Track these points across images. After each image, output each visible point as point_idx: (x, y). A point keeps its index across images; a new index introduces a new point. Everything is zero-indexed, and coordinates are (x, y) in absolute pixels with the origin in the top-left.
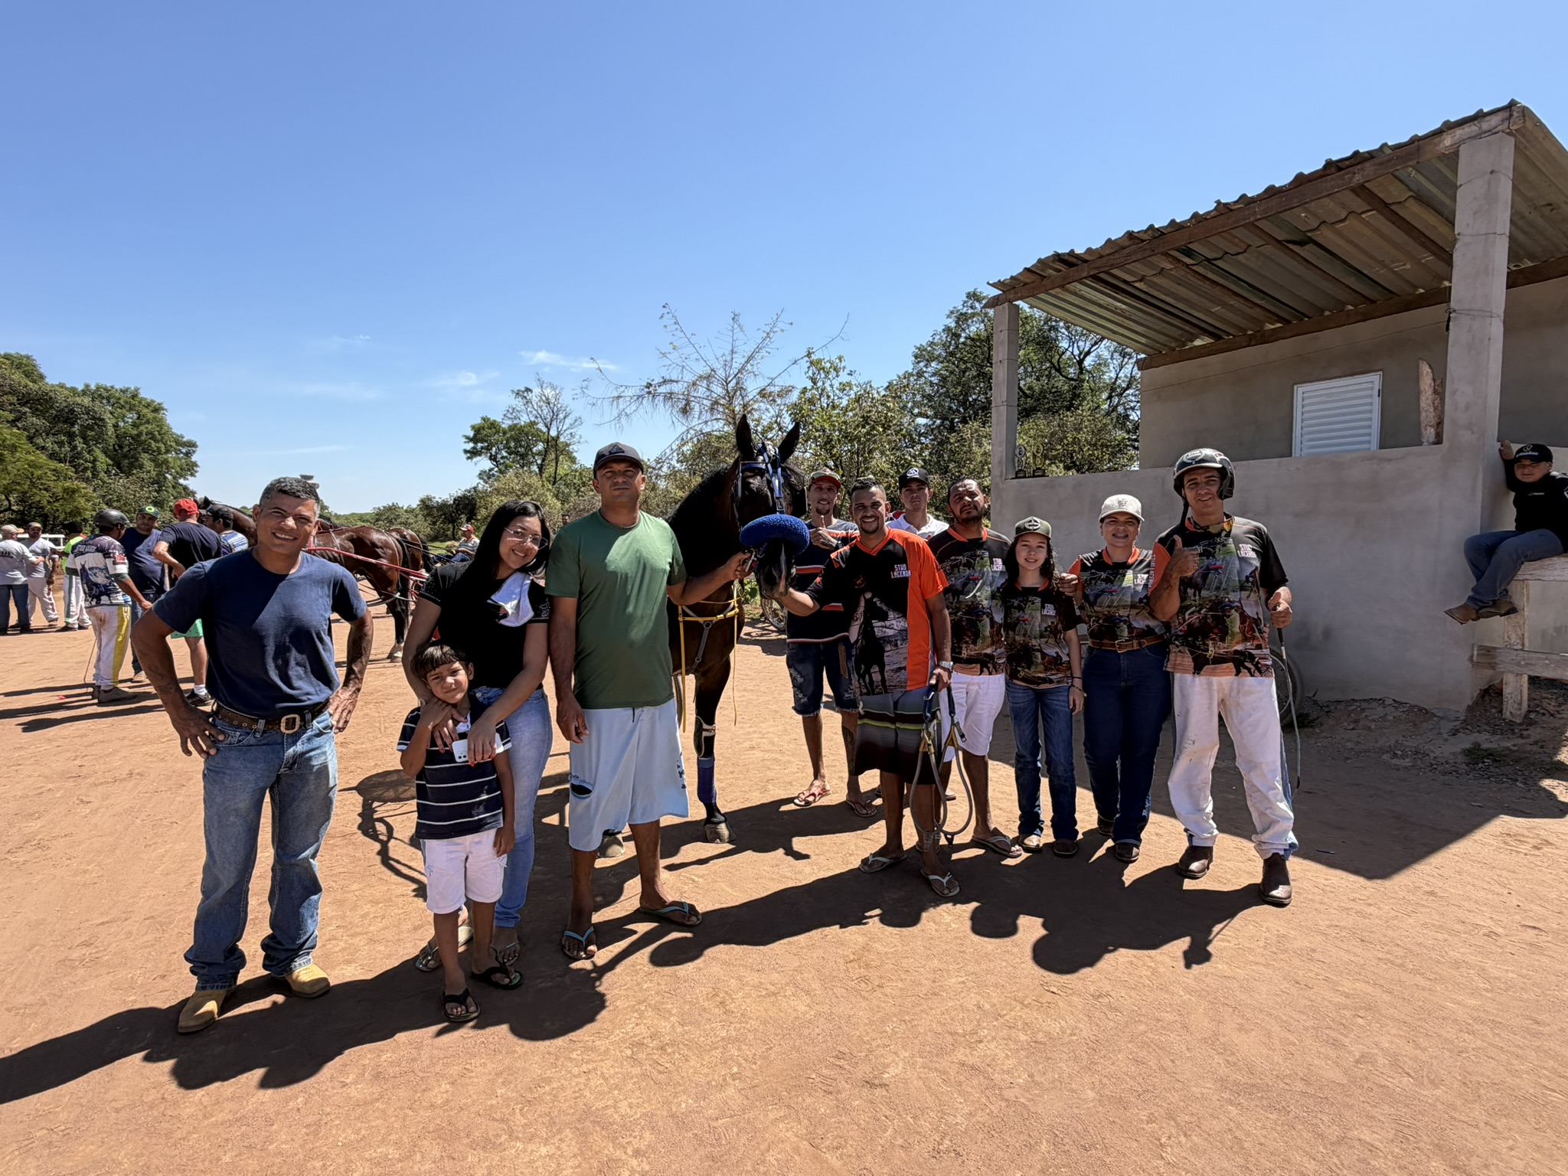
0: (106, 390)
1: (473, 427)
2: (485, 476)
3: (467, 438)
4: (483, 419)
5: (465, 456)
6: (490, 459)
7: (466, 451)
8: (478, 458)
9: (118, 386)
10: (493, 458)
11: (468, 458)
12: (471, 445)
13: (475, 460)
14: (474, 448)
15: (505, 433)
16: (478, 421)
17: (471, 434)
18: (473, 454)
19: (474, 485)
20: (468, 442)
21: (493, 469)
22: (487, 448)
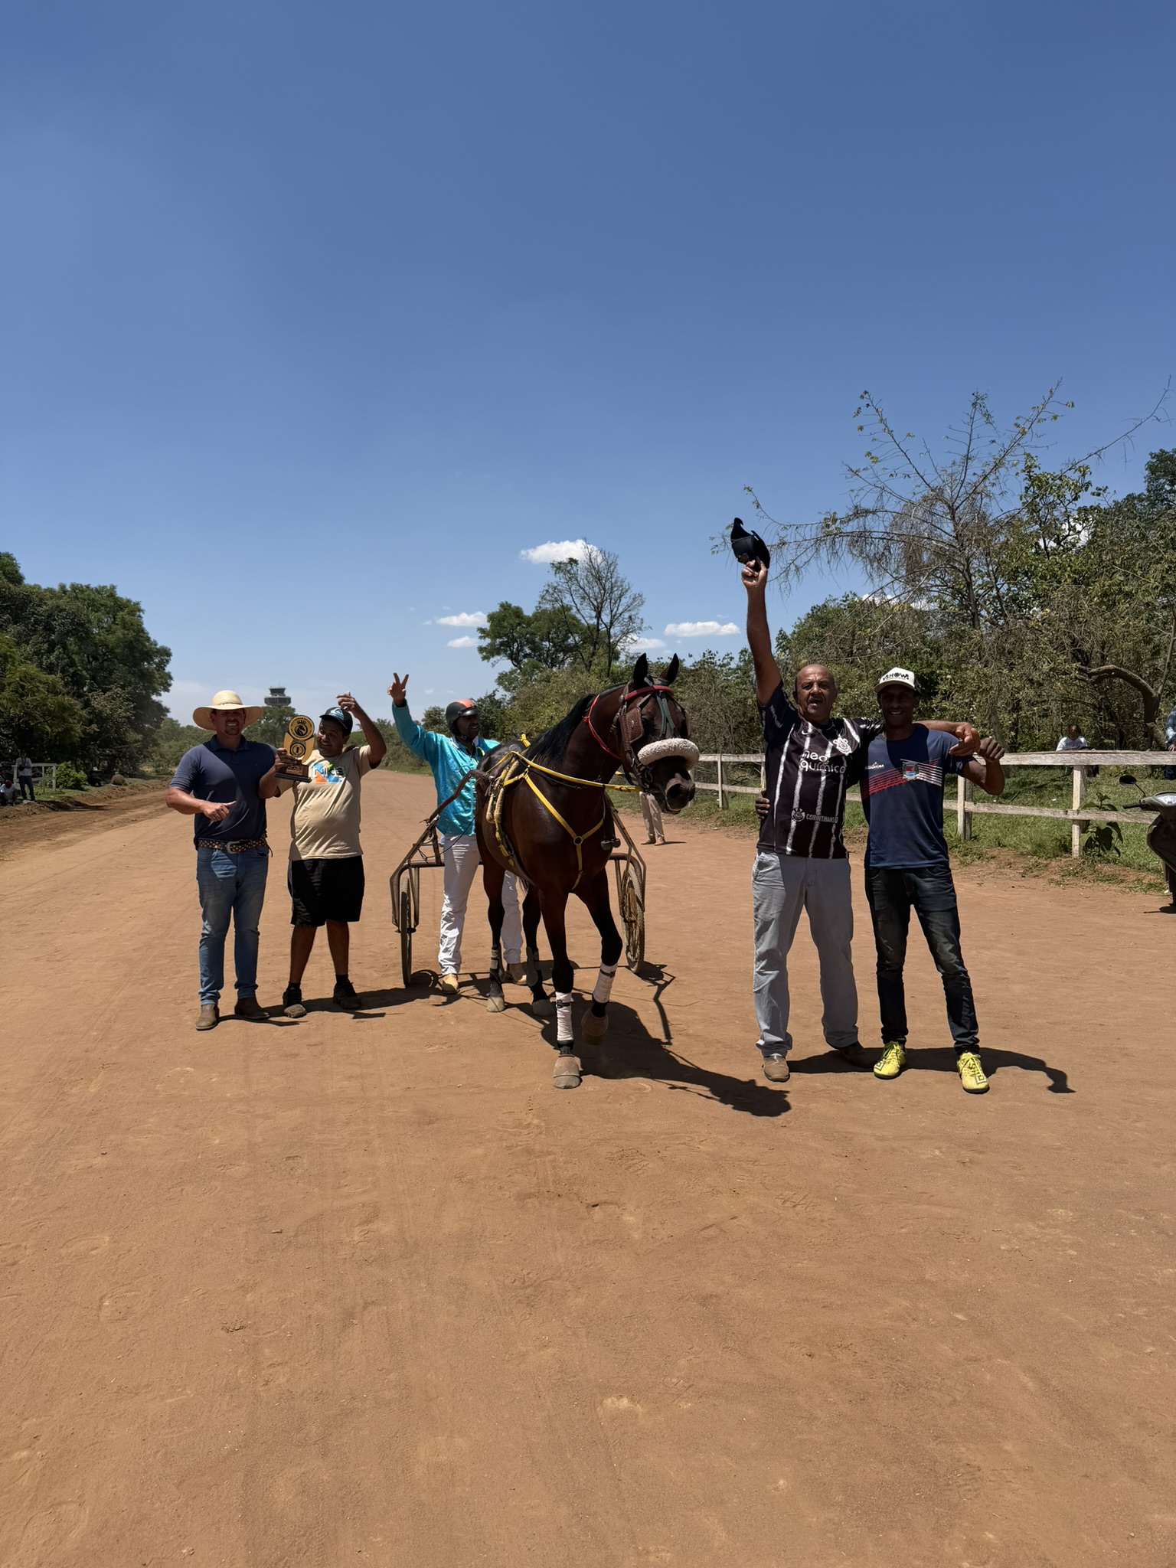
0: (81, 590)
2: (503, 680)
3: (482, 630)
4: (502, 605)
5: (479, 656)
6: (511, 657)
7: (481, 649)
8: (497, 658)
9: (93, 585)
10: (514, 657)
11: (484, 658)
12: (486, 642)
14: (492, 644)
15: (529, 621)
16: (496, 609)
17: (487, 626)
18: (488, 653)
19: (490, 692)
20: (485, 637)
21: (515, 671)
22: (507, 645)
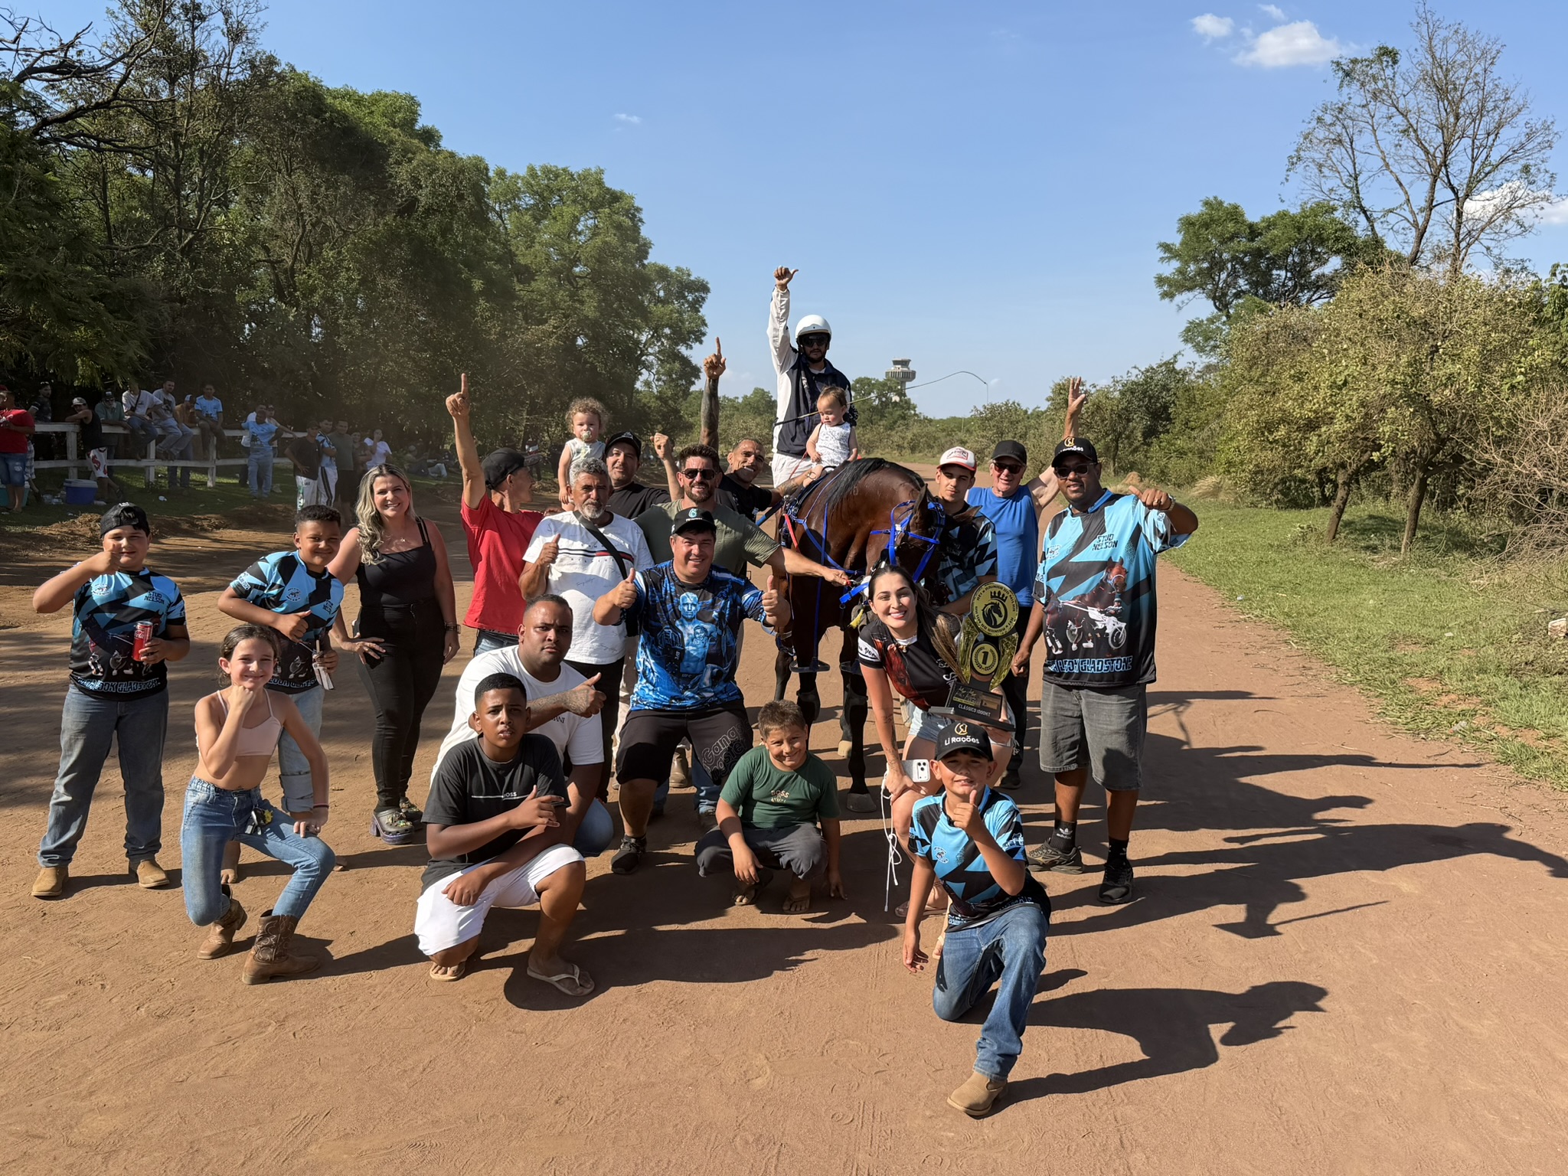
0: (557, 176)
1: (1188, 224)
2: (1197, 334)
3: (1166, 247)
4: (1207, 203)
5: (1159, 291)
6: (1213, 295)
7: (1161, 281)
8: (1186, 296)
9: (576, 169)
10: (1220, 300)
11: (1165, 295)
12: (1170, 268)
13: (1178, 298)
14: (1181, 272)
15: (1253, 232)
16: (1196, 210)
17: (1176, 239)
18: (1171, 287)
19: (1168, 357)
20: (1169, 259)
21: (1218, 318)
22: (1209, 274)
